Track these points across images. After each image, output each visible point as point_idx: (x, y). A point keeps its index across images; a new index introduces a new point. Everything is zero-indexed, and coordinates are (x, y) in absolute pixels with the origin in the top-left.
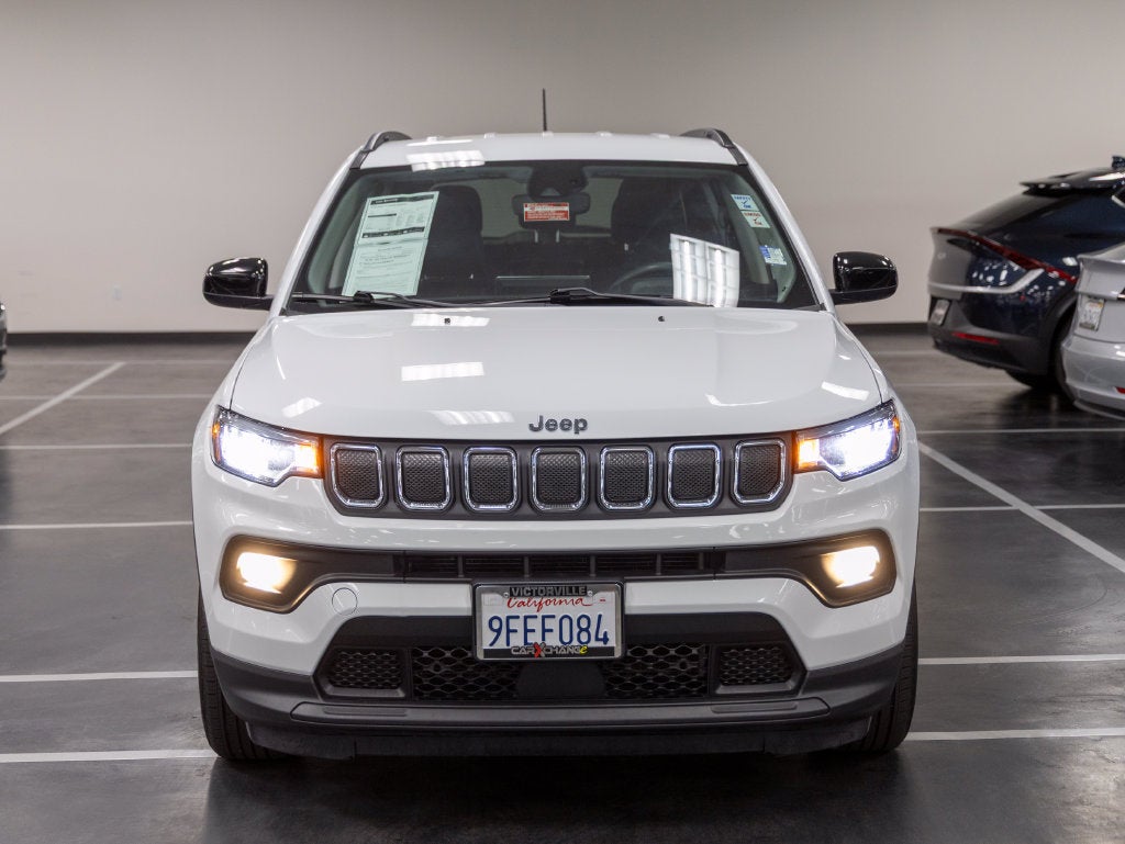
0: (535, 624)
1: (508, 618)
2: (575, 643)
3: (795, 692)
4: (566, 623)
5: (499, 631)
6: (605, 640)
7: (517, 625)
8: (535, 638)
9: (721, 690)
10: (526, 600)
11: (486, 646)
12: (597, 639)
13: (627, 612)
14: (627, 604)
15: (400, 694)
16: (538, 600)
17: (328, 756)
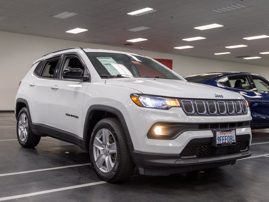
0: (224, 138)
1: (220, 137)
2: (230, 142)
3: (247, 151)
4: (228, 137)
5: (219, 140)
6: (234, 141)
7: (221, 138)
8: (224, 141)
9: (241, 151)
10: (223, 133)
11: (217, 143)
12: (233, 141)
13: (236, 135)
14: (236, 133)
15: (195, 156)
16: (224, 133)
17: (165, 175)
